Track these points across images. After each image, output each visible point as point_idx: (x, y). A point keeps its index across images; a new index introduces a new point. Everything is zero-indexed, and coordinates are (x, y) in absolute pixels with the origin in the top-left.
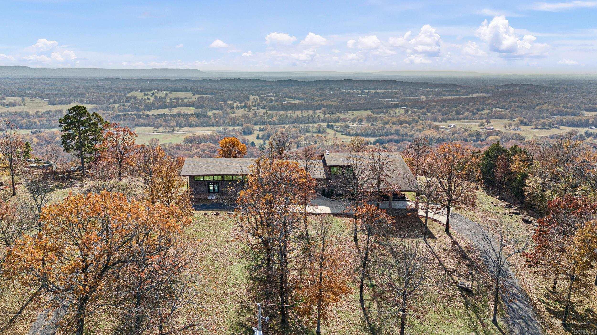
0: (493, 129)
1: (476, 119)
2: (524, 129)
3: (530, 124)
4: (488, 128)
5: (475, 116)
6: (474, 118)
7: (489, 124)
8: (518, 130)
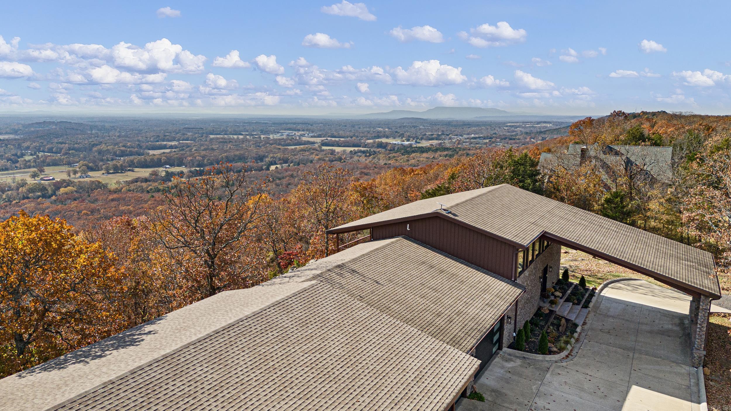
0: (53, 179)
1: (20, 169)
2: (94, 176)
3: (97, 169)
4: (45, 179)
5: (18, 165)
6: (16, 167)
7: (43, 173)
8: (87, 177)
